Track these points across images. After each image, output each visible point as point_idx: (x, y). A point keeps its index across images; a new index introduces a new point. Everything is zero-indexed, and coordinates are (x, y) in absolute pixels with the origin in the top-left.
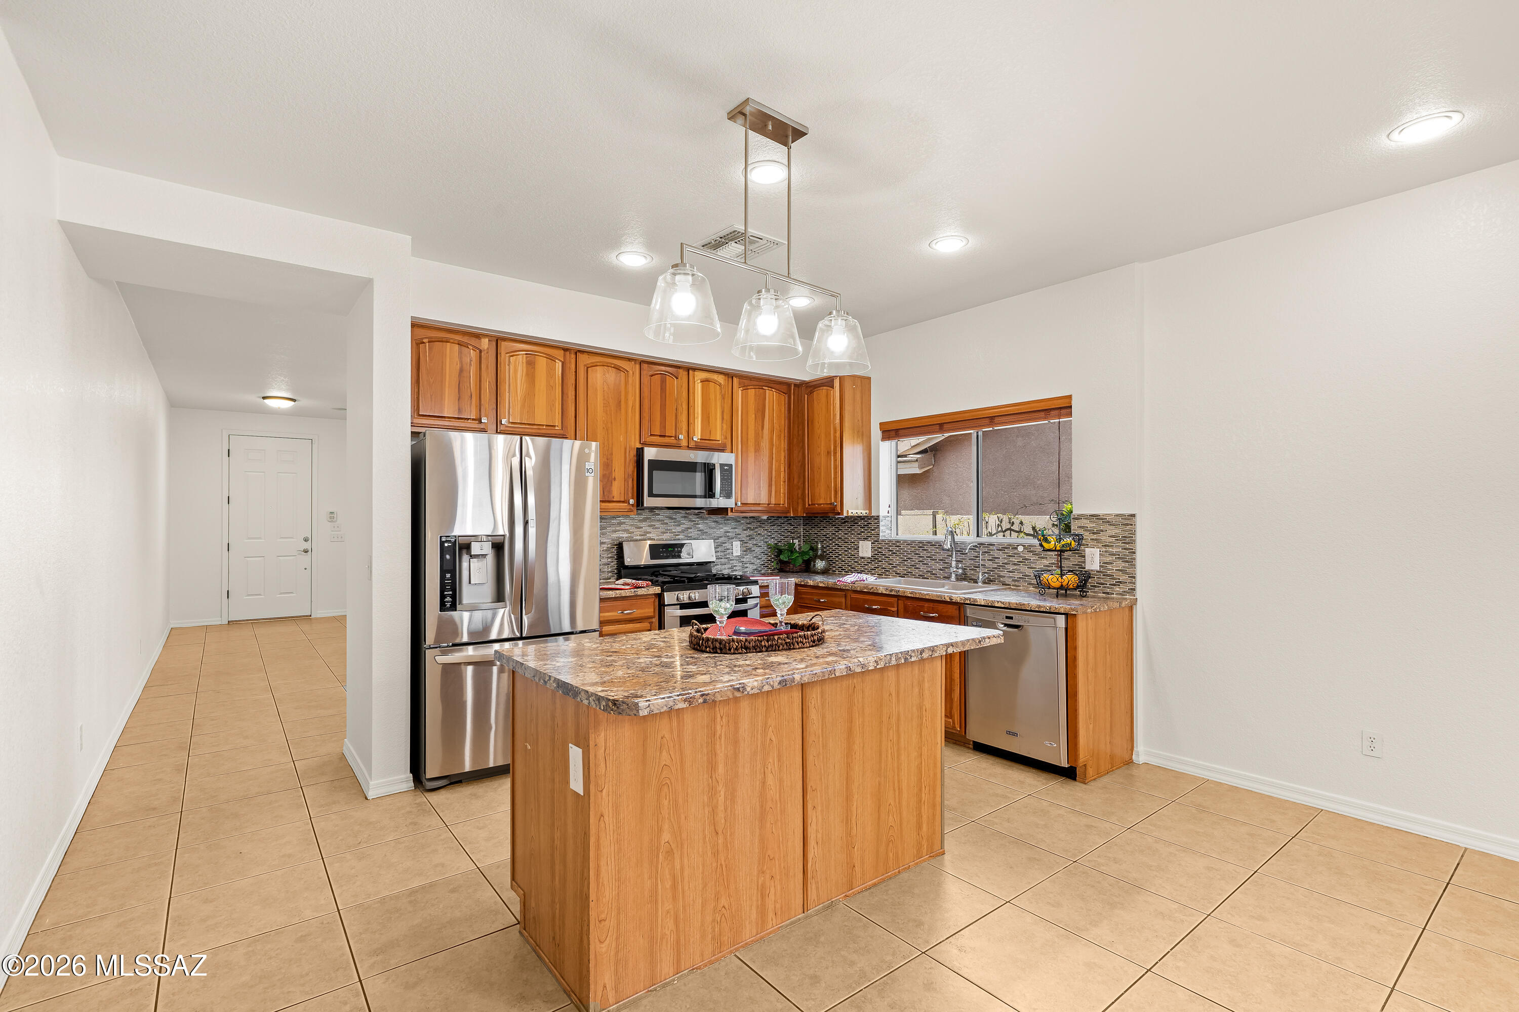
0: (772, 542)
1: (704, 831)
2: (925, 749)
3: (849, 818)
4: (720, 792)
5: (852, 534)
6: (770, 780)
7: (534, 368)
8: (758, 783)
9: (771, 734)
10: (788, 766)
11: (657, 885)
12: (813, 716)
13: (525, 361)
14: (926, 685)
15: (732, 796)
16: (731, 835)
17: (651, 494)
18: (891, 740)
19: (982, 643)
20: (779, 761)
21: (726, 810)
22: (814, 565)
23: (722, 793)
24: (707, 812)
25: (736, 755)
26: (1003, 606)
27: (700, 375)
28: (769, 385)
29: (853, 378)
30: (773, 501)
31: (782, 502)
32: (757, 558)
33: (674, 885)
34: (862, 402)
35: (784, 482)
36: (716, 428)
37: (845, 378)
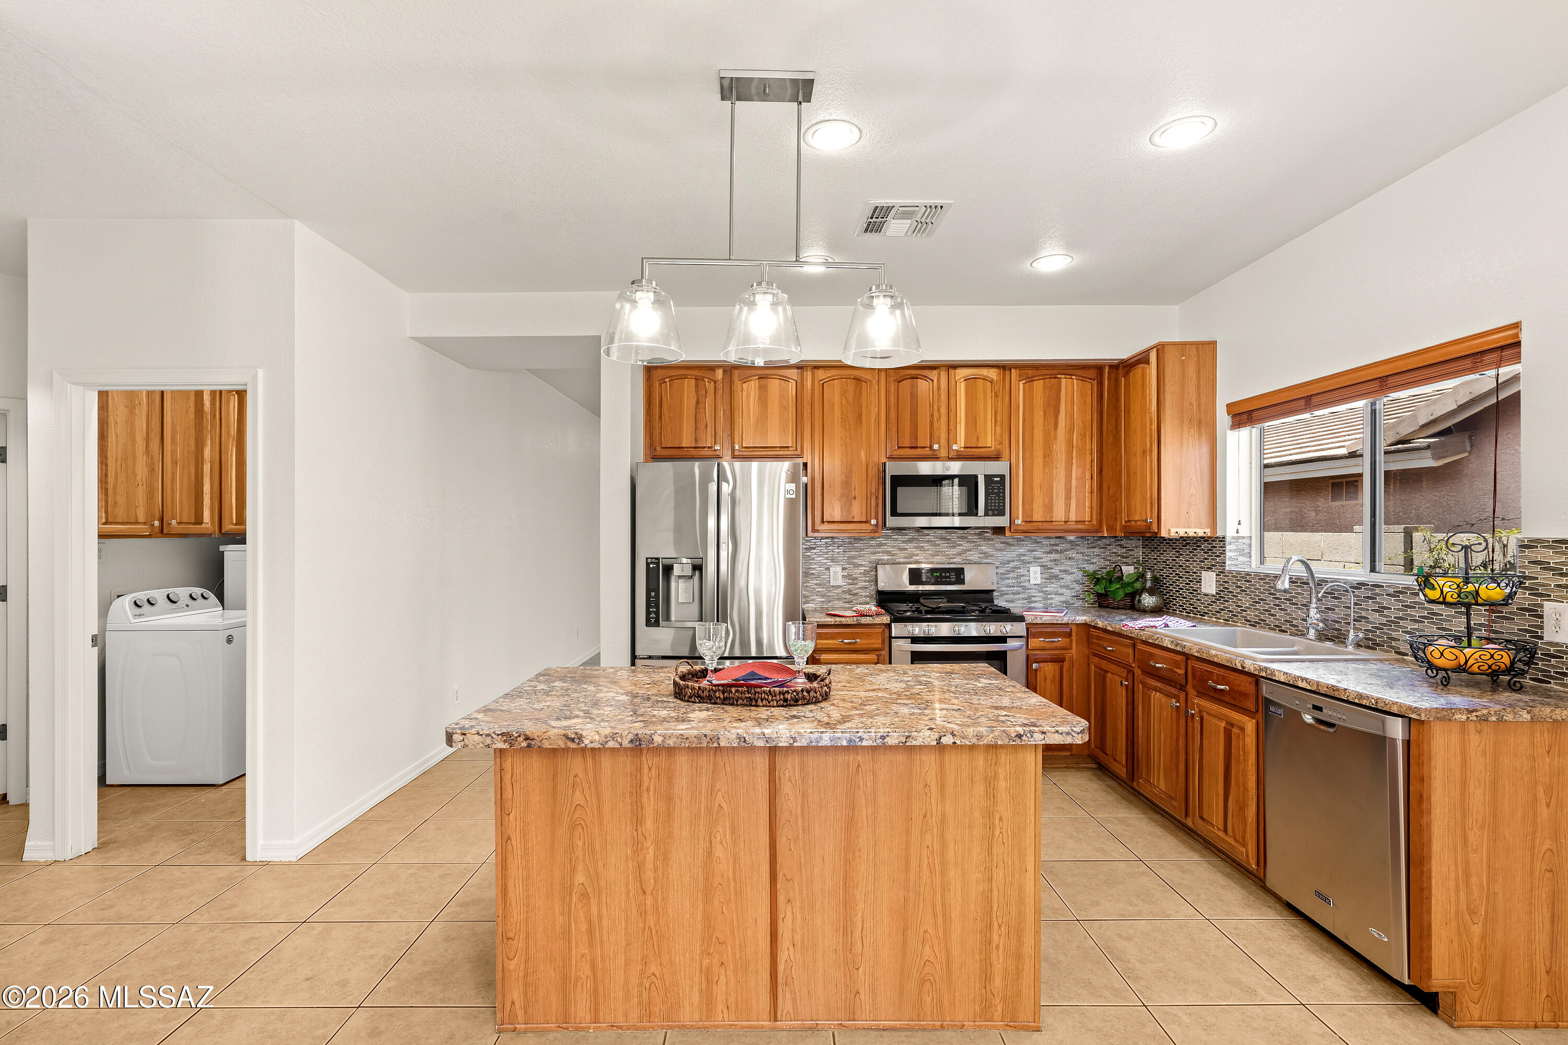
0: (1091, 568)
1: (627, 885)
2: (998, 874)
3: (849, 930)
4: (648, 849)
5: (1194, 561)
6: (719, 852)
7: (766, 391)
8: (701, 851)
9: (719, 798)
10: (746, 842)
11: (570, 924)
12: (787, 789)
13: (757, 386)
14: (1002, 784)
15: (664, 856)
16: (663, 899)
17: (894, 513)
18: (928, 847)
19: (1024, 738)
20: (733, 833)
21: (656, 870)
22: (1139, 601)
23: (651, 851)
24: (630, 865)
25: (669, 813)
26: (1309, 688)
27: (961, 373)
28: (1067, 372)
29: (1182, 346)
30: (1073, 517)
31: (1087, 518)
32: (1067, 587)
33: (590, 931)
34: (1198, 379)
35: (1091, 493)
36: (986, 432)
37: (1166, 348)
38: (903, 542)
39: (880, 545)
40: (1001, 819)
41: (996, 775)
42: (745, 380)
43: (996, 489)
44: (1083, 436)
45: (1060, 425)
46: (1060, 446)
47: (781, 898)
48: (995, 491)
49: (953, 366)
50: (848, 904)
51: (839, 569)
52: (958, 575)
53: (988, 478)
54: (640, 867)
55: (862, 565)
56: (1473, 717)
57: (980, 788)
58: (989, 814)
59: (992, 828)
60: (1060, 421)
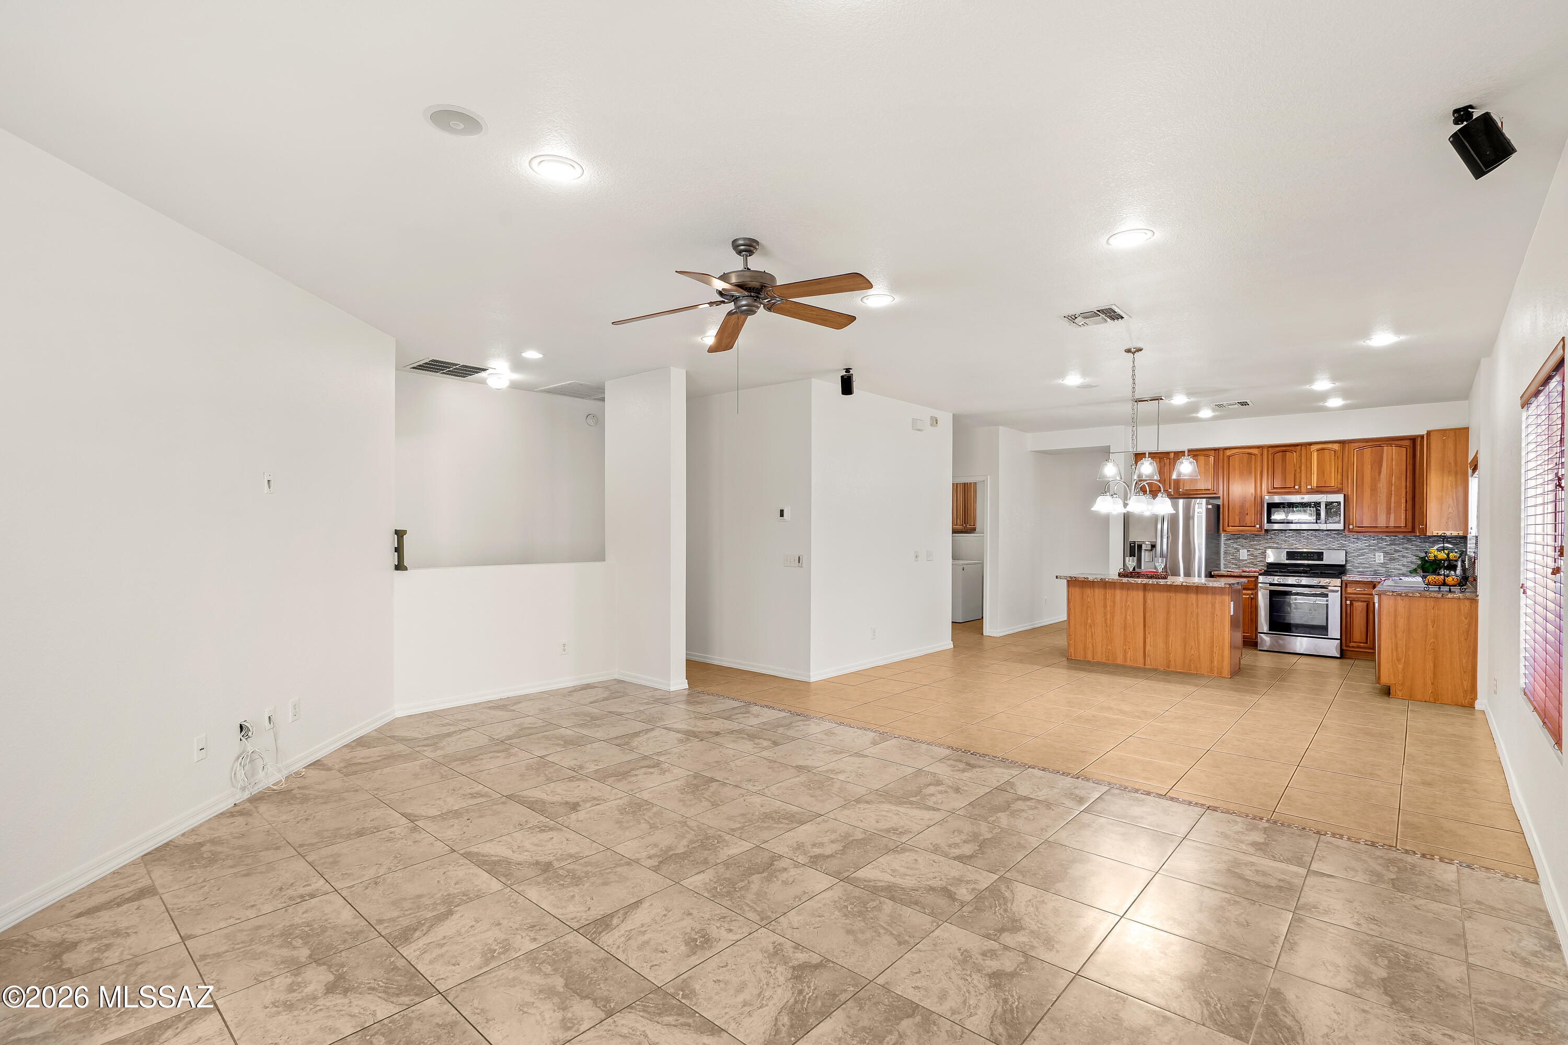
1: (1102, 624)
2: (1216, 632)
3: (1168, 643)
6: (1128, 617)
8: (1123, 617)
9: (1129, 603)
10: (1136, 615)
11: (1087, 633)
12: (1149, 601)
14: (1217, 605)
15: (1113, 617)
16: (1112, 629)
17: (1269, 522)
20: (1132, 612)
25: (1114, 606)
27: (1314, 448)
28: (1387, 443)
29: (1443, 432)
30: (1392, 524)
31: (1403, 525)
32: (1404, 566)
33: (1092, 636)
34: (1456, 449)
35: (1406, 510)
36: (1331, 478)
37: (1431, 433)
38: (1286, 537)
39: (1271, 538)
40: (1216, 615)
41: (1215, 602)
44: (1399, 478)
45: (1382, 473)
46: (1382, 485)
47: (1147, 632)
48: (1334, 510)
49: (1310, 444)
50: (1167, 636)
51: (1246, 551)
52: (1320, 556)
53: (1328, 504)
54: (1106, 620)
55: (1260, 549)
56: (1395, 594)
57: (1210, 606)
58: (1213, 614)
59: (1214, 617)
60: (1382, 470)
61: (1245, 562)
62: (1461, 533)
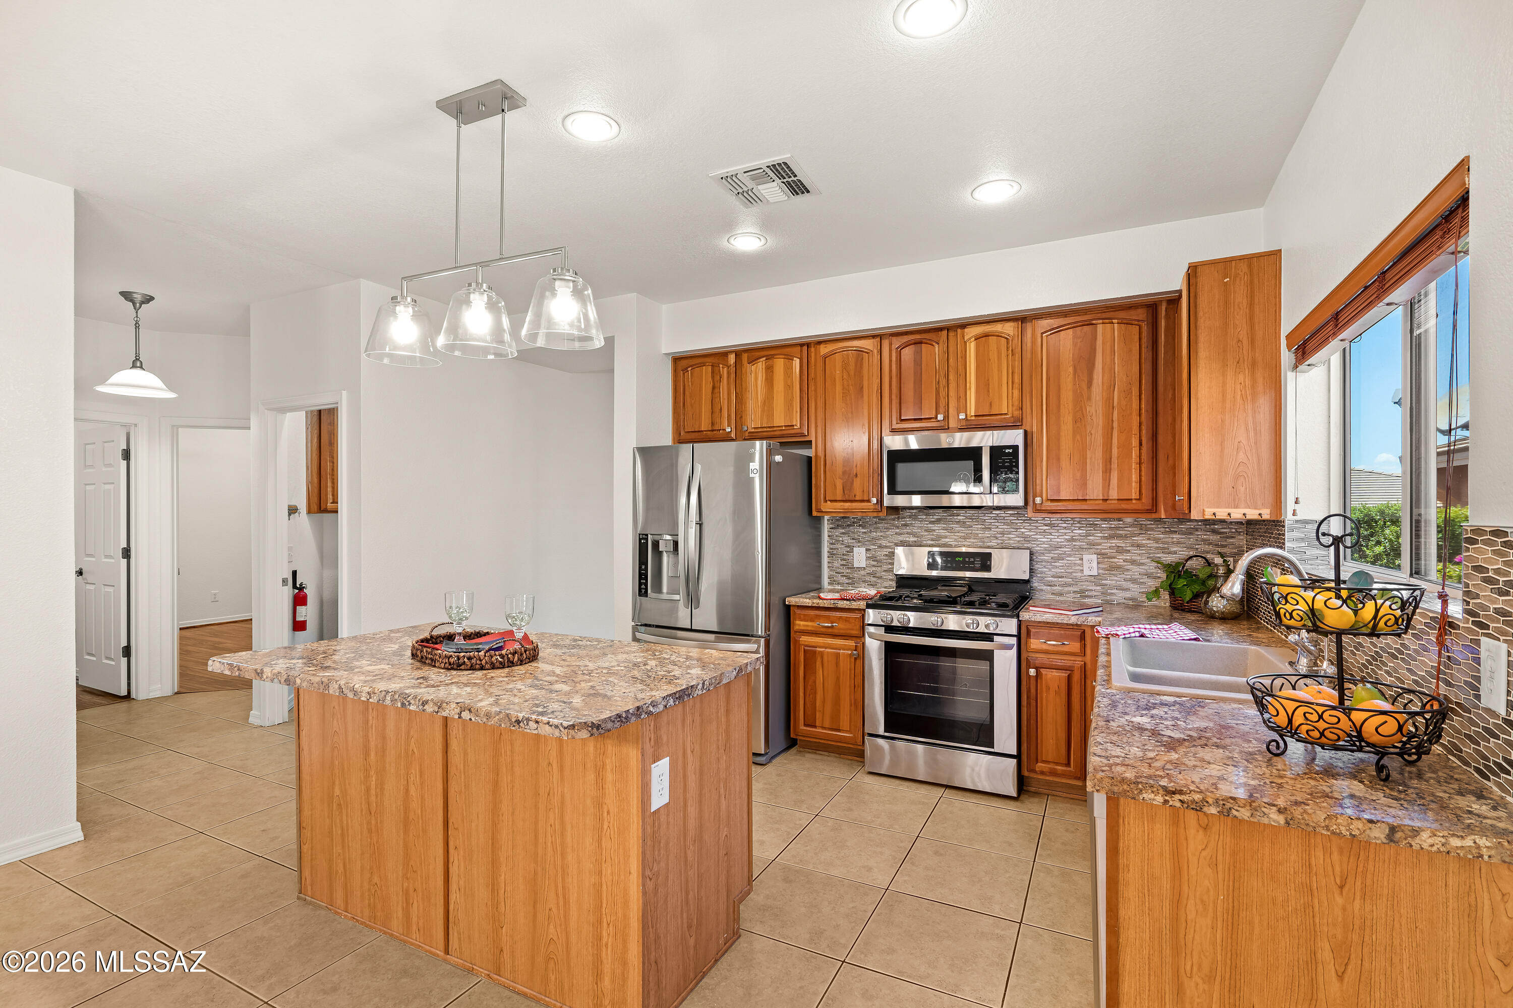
0: (1169, 559)
1: (361, 804)
2: (607, 870)
3: (496, 888)
4: (372, 777)
6: (412, 791)
7: (772, 372)
8: (402, 788)
9: (413, 744)
10: (429, 787)
11: (332, 827)
13: (764, 367)
15: (381, 786)
16: (381, 822)
17: (892, 491)
18: (551, 826)
20: (421, 776)
21: (377, 796)
23: (374, 779)
24: (363, 788)
25: (385, 750)
28: (1104, 316)
29: (1225, 265)
30: (1114, 494)
31: (1134, 495)
32: (1134, 581)
33: (343, 834)
34: (1251, 305)
35: (1140, 463)
36: (1000, 397)
37: (1199, 270)
38: (932, 522)
39: (906, 525)
40: (608, 813)
41: (604, 765)
42: (752, 361)
43: (1007, 462)
44: (1127, 393)
45: (1095, 382)
46: (1095, 408)
47: (451, 844)
48: (1006, 464)
49: (963, 325)
50: (494, 863)
51: (863, 550)
52: (984, 562)
53: (997, 452)
54: (368, 790)
55: (886, 547)
57: (591, 776)
58: (599, 804)
59: (601, 820)
60: (1095, 377)
61: (862, 572)
62: (1266, 514)
